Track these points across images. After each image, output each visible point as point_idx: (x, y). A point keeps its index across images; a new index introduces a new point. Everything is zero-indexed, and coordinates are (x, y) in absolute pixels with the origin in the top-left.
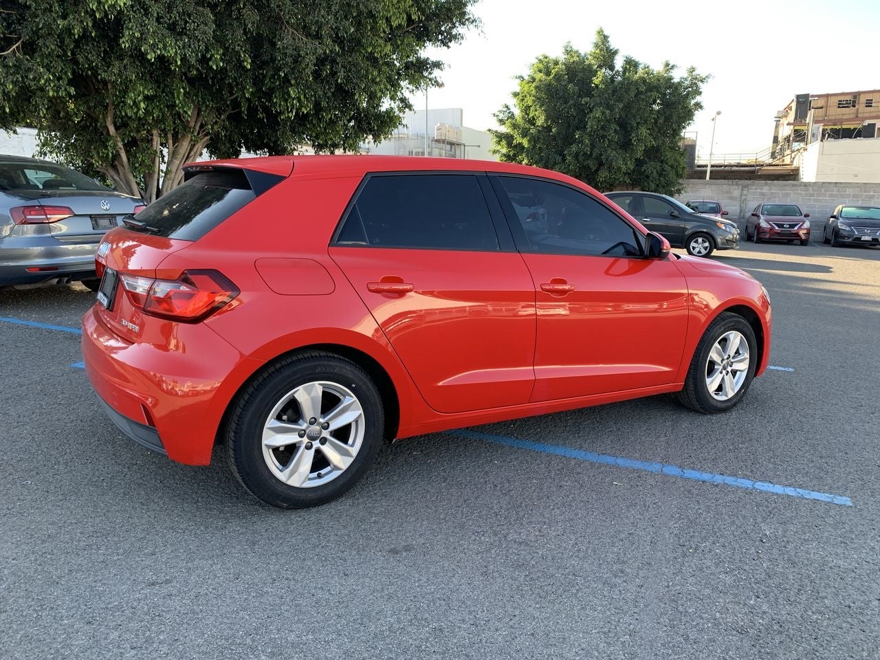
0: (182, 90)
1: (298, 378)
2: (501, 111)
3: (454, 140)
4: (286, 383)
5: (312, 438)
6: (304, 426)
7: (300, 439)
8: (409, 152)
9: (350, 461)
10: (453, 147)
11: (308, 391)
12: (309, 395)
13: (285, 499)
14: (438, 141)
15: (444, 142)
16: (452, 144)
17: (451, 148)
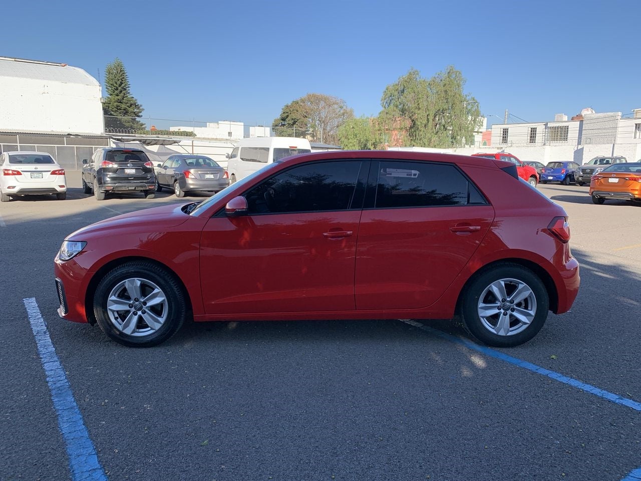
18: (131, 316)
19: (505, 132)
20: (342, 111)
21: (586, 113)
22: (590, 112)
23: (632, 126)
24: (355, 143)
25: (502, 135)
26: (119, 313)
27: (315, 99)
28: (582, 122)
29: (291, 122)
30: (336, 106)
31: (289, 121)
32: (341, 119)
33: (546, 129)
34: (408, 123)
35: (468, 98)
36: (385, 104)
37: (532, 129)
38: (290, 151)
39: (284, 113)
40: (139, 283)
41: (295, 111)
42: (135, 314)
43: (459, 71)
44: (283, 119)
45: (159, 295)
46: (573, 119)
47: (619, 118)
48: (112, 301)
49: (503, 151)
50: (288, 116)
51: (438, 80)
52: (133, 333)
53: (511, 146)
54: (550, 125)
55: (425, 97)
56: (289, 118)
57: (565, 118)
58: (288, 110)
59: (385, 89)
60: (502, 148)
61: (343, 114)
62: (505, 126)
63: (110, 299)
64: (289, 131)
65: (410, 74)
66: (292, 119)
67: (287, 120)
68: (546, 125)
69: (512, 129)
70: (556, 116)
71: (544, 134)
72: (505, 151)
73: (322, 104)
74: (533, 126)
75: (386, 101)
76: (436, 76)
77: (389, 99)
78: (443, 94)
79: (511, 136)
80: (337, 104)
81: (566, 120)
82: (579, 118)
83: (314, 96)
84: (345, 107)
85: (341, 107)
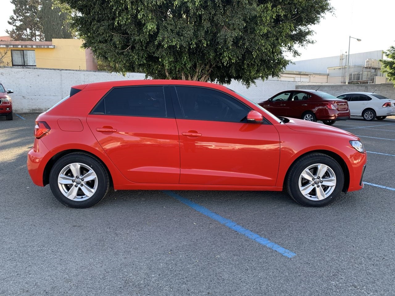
0: (185, 57)
1: (69, 161)
2: (388, 50)
3: (377, 67)
4: (65, 162)
5: (78, 183)
6: (74, 179)
7: (73, 183)
8: (350, 74)
9: (92, 194)
10: (376, 70)
11: (75, 166)
12: (75, 167)
13: (68, 204)
14: (366, 68)
15: (370, 68)
16: (375, 69)
17: (375, 71)
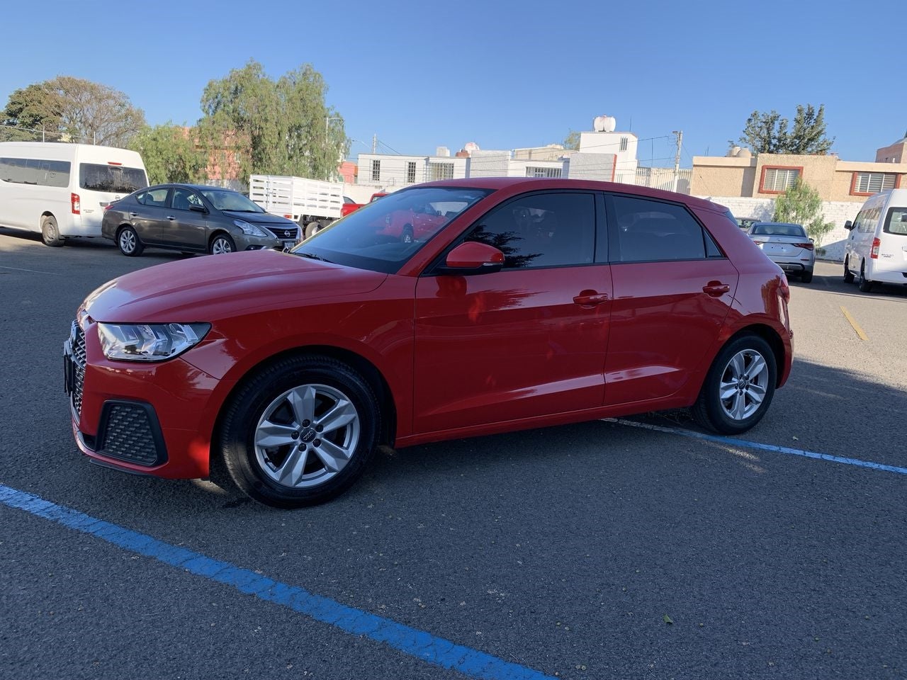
18: (296, 452)
19: (376, 165)
20: (123, 111)
21: (470, 148)
22: (474, 148)
23: (523, 169)
24: (159, 164)
25: (372, 169)
26: (270, 450)
27: (74, 87)
28: (469, 159)
29: (29, 120)
30: (111, 102)
31: (24, 116)
32: (122, 124)
33: (427, 165)
34: (246, 140)
35: (330, 113)
36: (207, 107)
37: (410, 163)
38: (110, 171)
39: (13, 103)
40: (314, 392)
41: (36, 103)
42: (302, 448)
43: (319, 72)
44: (12, 114)
45: (346, 410)
46: (457, 155)
47: (510, 158)
48: (265, 430)
49: (384, 190)
50: (21, 110)
51: (290, 82)
52: (298, 482)
53: (393, 185)
54: (431, 160)
55: (274, 104)
56: (24, 113)
57: (448, 154)
58: (21, 100)
59: (206, 86)
60: (381, 187)
61: (126, 116)
62: (376, 158)
63: (262, 426)
64: (26, 134)
65: (249, 67)
66: (31, 116)
67: (20, 116)
68: (427, 160)
69: (385, 162)
70: (438, 150)
71: (425, 172)
72: (386, 191)
73: (86, 96)
74: (412, 159)
75: (208, 103)
76: (287, 76)
77: (215, 101)
78: (299, 104)
79: (384, 171)
80: (114, 98)
81: (449, 155)
82: (463, 153)
83: (72, 81)
84: (128, 106)
85: (122, 105)
